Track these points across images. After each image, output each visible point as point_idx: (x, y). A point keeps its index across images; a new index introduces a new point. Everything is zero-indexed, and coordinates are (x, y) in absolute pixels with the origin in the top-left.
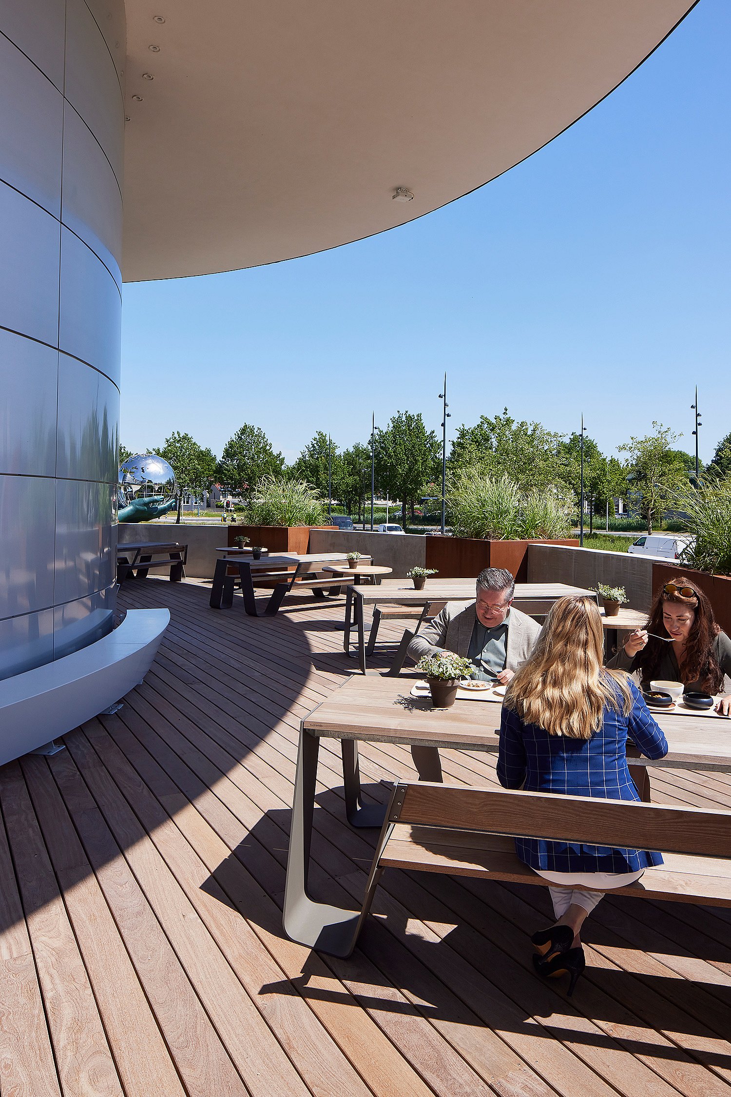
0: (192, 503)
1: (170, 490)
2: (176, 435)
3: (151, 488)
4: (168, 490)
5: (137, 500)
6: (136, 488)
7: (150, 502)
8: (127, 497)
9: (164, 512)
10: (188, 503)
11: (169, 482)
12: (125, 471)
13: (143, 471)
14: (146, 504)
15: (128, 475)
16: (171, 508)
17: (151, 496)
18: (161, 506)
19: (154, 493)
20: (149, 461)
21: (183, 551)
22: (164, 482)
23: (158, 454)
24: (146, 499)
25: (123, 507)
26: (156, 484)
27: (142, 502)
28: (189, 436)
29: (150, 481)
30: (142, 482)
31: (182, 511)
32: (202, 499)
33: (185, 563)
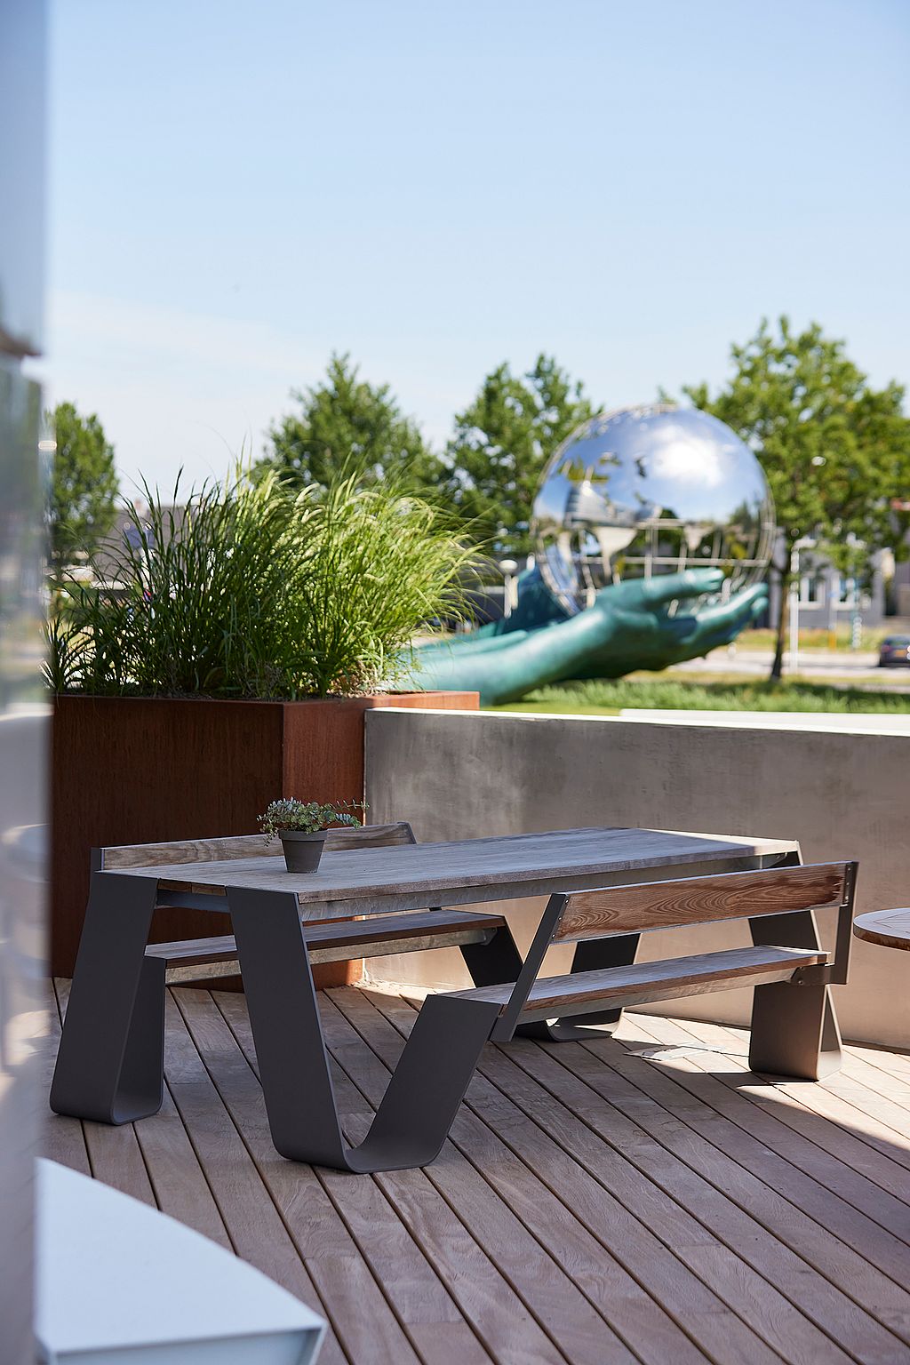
0: (828, 601)
1: (745, 546)
2: (774, 332)
3: (671, 541)
4: (737, 549)
5: (619, 586)
6: (613, 540)
7: (668, 598)
8: (582, 579)
9: (720, 635)
10: (812, 597)
11: (742, 518)
12: (576, 475)
13: (642, 473)
14: (655, 605)
15: (586, 490)
16: (751, 620)
17: (671, 570)
18: (709, 614)
19: (682, 561)
20: (668, 432)
21: (827, 899)
22: (722, 514)
23: (701, 405)
24: (654, 585)
25: (562, 616)
26: (692, 524)
27: (638, 598)
28: (827, 336)
29: (668, 514)
30: (639, 517)
31: (793, 631)
32: (866, 586)
33: (839, 975)
